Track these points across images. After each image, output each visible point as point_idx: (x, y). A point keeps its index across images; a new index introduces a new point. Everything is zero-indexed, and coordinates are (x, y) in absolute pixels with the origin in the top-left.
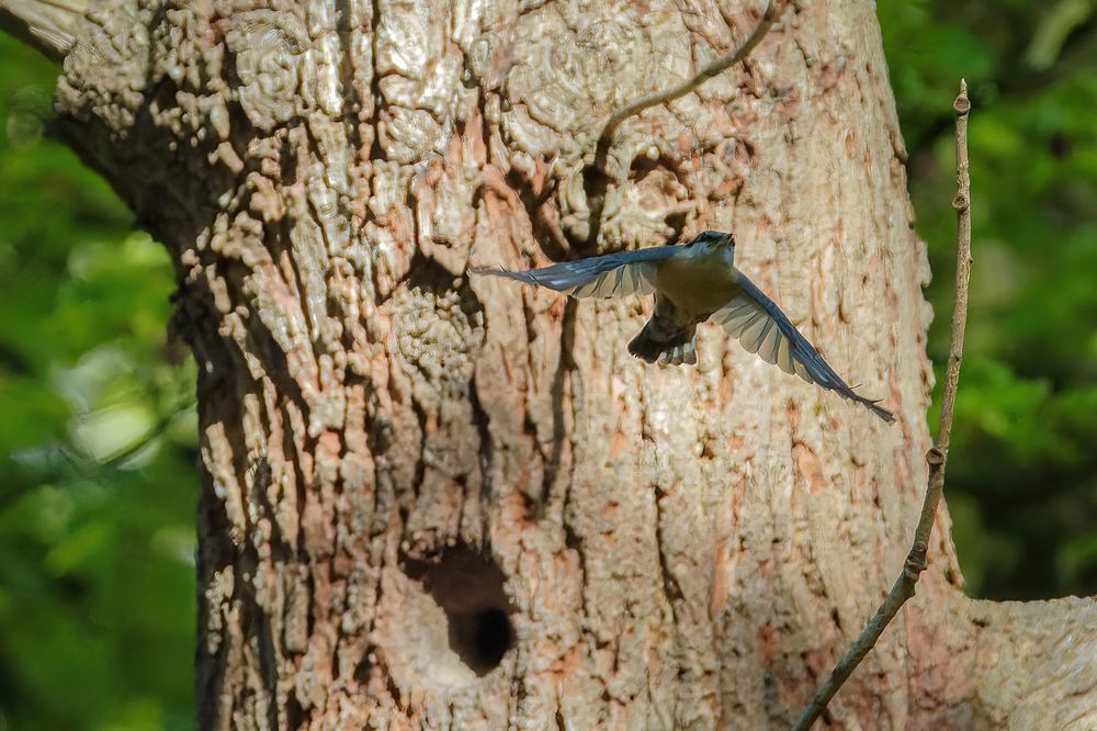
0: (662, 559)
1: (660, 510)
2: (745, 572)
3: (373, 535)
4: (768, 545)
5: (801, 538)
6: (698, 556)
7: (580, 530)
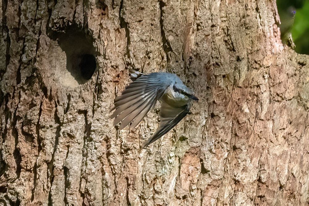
0: (163, 33)
1: (162, 12)
2: (199, 39)
3: (36, 21)
4: (209, 28)
5: (224, 25)
6: (179, 32)
7: (127, 20)
